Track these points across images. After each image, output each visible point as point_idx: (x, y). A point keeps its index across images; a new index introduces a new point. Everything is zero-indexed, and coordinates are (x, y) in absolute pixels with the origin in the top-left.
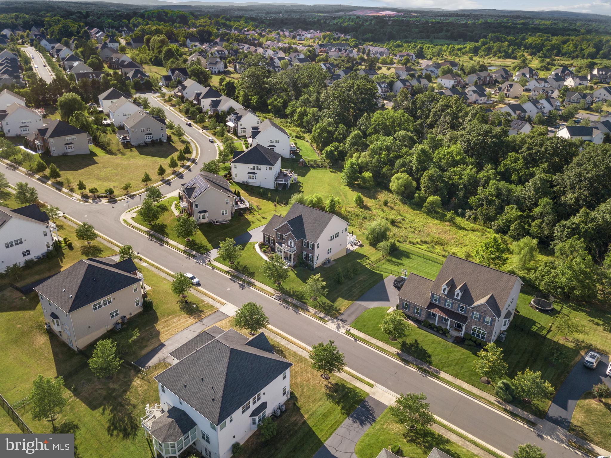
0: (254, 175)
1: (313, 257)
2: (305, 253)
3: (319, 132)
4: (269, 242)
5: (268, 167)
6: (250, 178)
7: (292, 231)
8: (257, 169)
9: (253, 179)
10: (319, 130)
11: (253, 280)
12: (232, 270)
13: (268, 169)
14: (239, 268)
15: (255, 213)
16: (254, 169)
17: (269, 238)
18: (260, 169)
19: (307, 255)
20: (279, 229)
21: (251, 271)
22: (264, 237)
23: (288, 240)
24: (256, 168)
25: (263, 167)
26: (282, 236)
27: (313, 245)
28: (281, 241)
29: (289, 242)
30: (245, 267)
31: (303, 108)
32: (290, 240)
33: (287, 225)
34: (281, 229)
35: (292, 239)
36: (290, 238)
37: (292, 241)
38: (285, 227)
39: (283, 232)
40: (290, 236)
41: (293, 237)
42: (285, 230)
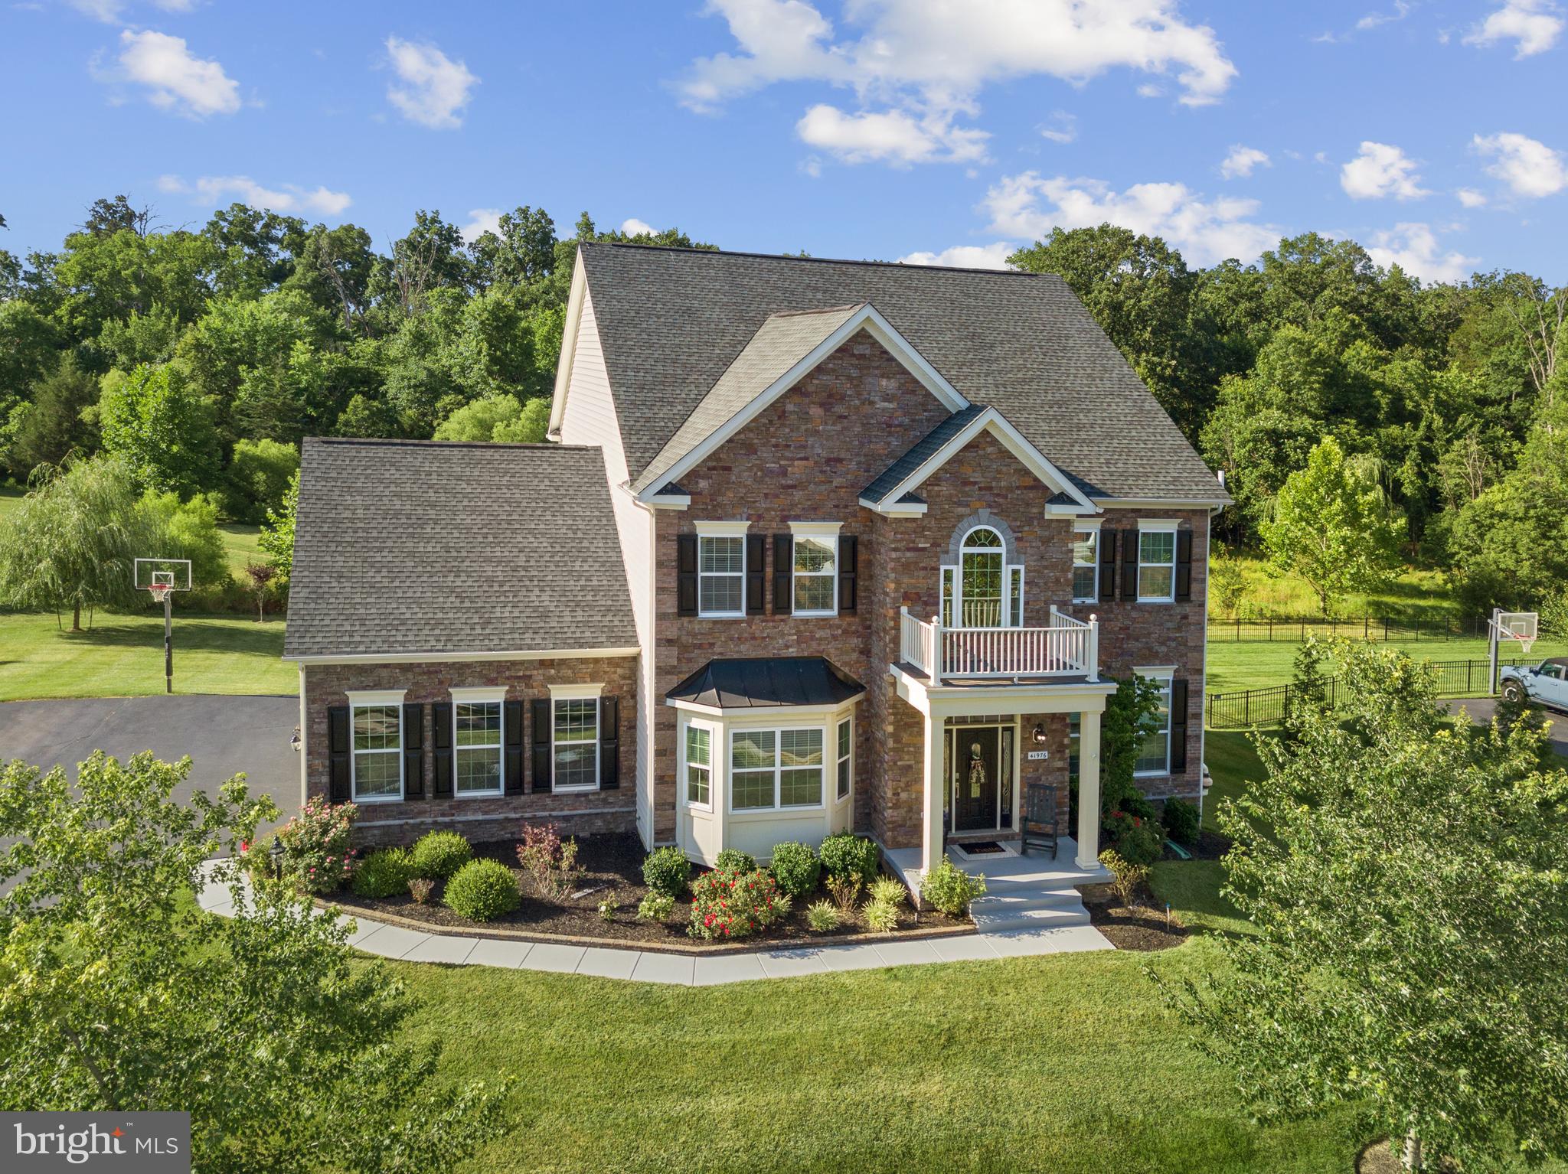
20: (715, 464)
23: (940, 548)
26: (765, 551)
29: (953, 577)
32: (964, 550)
33: (854, 373)
34: (765, 453)
35: (1001, 512)
36: (965, 523)
37: (1002, 550)
38: (825, 405)
39: (798, 495)
40: (966, 483)
41: (1010, 489)
42: (824, 454)
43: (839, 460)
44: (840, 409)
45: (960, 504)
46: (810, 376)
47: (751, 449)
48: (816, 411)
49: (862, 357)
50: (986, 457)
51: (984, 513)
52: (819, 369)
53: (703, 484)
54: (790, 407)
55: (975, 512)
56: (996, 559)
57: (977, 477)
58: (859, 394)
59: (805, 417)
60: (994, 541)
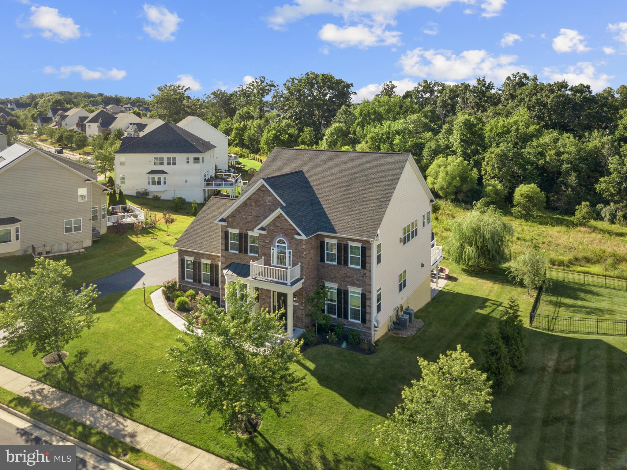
0: (162, 176)
1: (364, 298)
2: (332, 287)
3: (275, 134)
4: (197, 279)
5: (192, 156)
6: (154, 183)
7: (282, 208)
8: (169, 164)
9: (159, 183)
10: (274, 132)
11: (130, 426)
12: (47, 389)
13: (191, 160)
14: (80, 376)
15: (159, 233)
16: (162, 164)
17: (196, 265)
18: (174, 164)
19: (343, 294)
20: (233, 215)
21: (127, 381)
22: (182, 263)
23: (271, 243)
24: (165, 161)
25: (181, 158)
26: (243, 237)
27: (365, 251)
28: (240, 259)
29: (274, 252)
30: (105, 367)
31: (243, 123)
32: (277, 244)
33: (262, 195)
34: (243, 213)
35: (286, 235)
36: (277, 237)
37: (286, 245)
38: (256, 203)
39: (250, 224)
40: (277, 226)
41: (288, 229)
42: (255, 215)
43: (259, 217)
44: (259, 204)
45: (275, 232)
46: (252, 195)
47: (239, 212)
48: (253, 204)
49: (263, 191)
50: (282, 220)
51: (281, 235)
52: (254, 193)
53: (230, 220)
54: (248, 203)
55: (279, 235)
56: (285, 247)
57: (279, 225)
58: (263, 200)
59: (251, 205)
60: (284, 243)
